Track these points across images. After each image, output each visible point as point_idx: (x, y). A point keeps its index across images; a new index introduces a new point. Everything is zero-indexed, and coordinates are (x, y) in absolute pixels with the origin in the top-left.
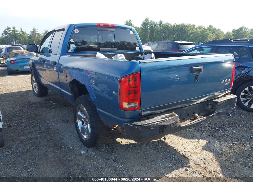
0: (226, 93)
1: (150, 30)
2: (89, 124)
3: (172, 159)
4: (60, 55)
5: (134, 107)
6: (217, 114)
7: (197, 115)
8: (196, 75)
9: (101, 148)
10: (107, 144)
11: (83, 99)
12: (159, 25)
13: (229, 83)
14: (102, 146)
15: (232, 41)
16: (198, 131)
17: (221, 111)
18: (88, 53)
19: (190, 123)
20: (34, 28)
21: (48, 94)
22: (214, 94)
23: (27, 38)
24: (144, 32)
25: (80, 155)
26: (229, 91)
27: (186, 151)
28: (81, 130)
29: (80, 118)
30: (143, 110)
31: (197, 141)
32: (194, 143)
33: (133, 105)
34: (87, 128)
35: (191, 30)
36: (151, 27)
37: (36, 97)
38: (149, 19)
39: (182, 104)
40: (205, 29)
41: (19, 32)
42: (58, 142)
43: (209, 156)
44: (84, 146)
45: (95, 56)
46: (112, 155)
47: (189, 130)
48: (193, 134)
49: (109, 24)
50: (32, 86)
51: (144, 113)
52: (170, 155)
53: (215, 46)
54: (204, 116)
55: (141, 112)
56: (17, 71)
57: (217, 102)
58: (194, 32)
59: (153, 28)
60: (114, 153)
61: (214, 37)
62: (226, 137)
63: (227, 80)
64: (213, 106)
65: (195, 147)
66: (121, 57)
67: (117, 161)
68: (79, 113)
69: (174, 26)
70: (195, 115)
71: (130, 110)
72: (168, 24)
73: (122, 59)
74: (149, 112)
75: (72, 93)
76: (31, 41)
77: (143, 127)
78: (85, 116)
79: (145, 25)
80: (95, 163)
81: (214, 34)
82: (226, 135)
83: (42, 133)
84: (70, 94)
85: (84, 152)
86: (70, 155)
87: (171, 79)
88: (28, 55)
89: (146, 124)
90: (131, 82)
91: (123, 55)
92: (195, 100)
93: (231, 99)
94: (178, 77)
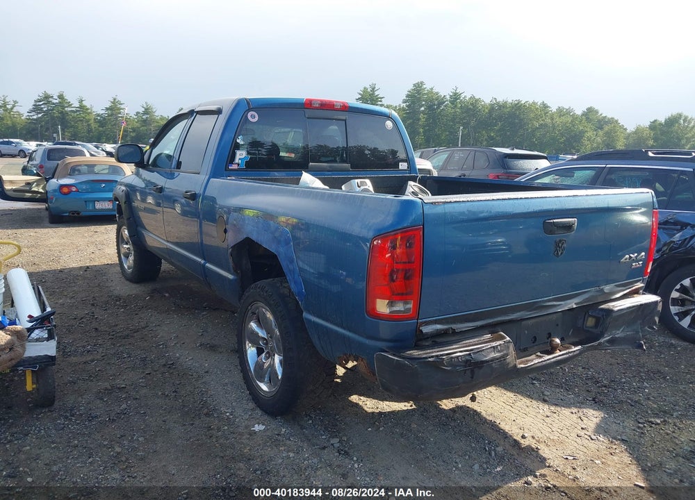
0: (634, 288)
1: (426, 116)
2: (276, 355)
3: (490, 454)
4: (207, 177)
5: (404, 312)
6: (608, 341)
7: (558, 341)
8: (558, 240)
9: (305, 419)
10: (320, 409)
11: (266, 289)
12: (452, 102)
13: (641, 263)
14: (306, 415)
15: (650, 154)
16: (557, 387)
17: (619, 334)
18: (276, 173)
19: (540, 360)
20: (115, 100)
21: (160, 275)
22: (602, 290)
23: (94, 126)
24: (410, 119)
25: (251, 435)
26: (640, 285)
27: (526, 435)
28: (255, 370)
29: (255, 339)
30: (425, 322)
31: (555, 413)
32: (547, 417)
33: (399, 307)
34: (272, 366)
35: (537, 118)
36: (430, 108)
37: (127, 283)
38: (424, 86)
39: (520, 311)
40: (575, 117)
41: (74, 109)
42: (192, 400)
43: (585, 450)
44: (259, 412)
45: (297, 181)
46: (333, 438)
47: (533, 384)
48: (543, 393)
49: (333, 102)
50: (119, 252)
51: (426, 329)
52: (485, 444)
53: (604, 166)
54: (575, 344)
55: (421, 325)
56: (76, 215)
57: (610, 311)
58: (546, 125)
59: (435, 109)
60: (339, 433)
61: (599, 139)
62: (632, 406)
63: (636, 254)
64: (598, 321)
65: (550, 426)
66: (363, 186)
67: (347, 453)
68: (253, 325)
69: (492, 105)
70: (554, 341)
71: (392, 318)
72: (477, 100)
73: (366, 190)
74: (439, 327)
75: (235, 272)
76: (104, 132)
77: (425, 362)
78: (268, 333)
79: (413, 103)
80: (291, 455)
81: (601, 133)
82: (632, 400)
83: (149, 374)
84: (231, 277)
85: (262, 427)
86: (226, 433)
87: (488, 246)
88: (106, 171)
89: (432, 357)
90: (398, 251)
91: (368, 181)
92: (555, 303)
93: (646, 305)
94: (503, 244)
